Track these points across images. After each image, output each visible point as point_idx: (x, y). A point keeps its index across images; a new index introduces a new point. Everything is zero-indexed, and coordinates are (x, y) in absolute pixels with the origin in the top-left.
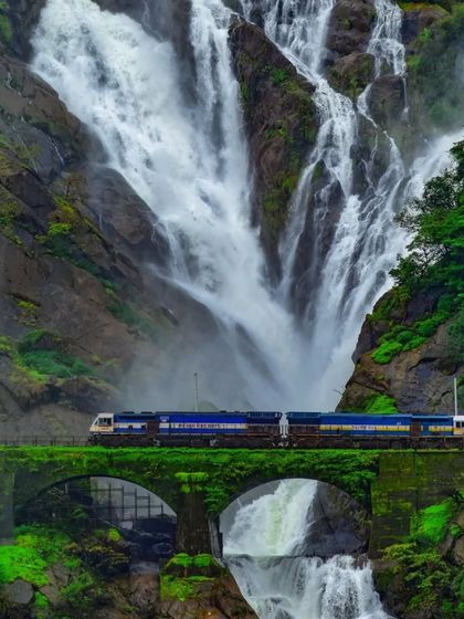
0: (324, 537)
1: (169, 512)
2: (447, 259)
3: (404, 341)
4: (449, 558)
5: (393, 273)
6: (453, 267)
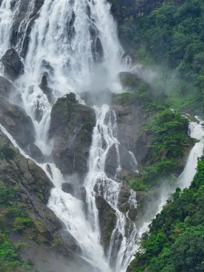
2: (147, 252)
5: (134, 255)
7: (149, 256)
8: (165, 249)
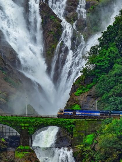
0: (60, 142)
1: (18, 134)
2: (96, 68)
3: (83, 90)
4: (93, 149)
5: (81, 72)
6: (97, 71)
7: (98, 72)
8: (116, 65)
